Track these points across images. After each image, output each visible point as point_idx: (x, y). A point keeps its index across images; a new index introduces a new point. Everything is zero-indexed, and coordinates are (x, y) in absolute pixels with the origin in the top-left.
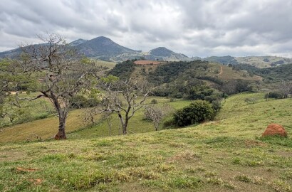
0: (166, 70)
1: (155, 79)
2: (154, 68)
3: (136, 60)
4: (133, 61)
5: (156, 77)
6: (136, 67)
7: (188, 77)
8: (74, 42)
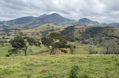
0: (91, 31)
1: (86, 36)
2: (84, 30)
3: (75, 26)
4: (73, 26)
5: (86, 35)
6: (75, 30)
7: (104, 35)
8: (42, 16)
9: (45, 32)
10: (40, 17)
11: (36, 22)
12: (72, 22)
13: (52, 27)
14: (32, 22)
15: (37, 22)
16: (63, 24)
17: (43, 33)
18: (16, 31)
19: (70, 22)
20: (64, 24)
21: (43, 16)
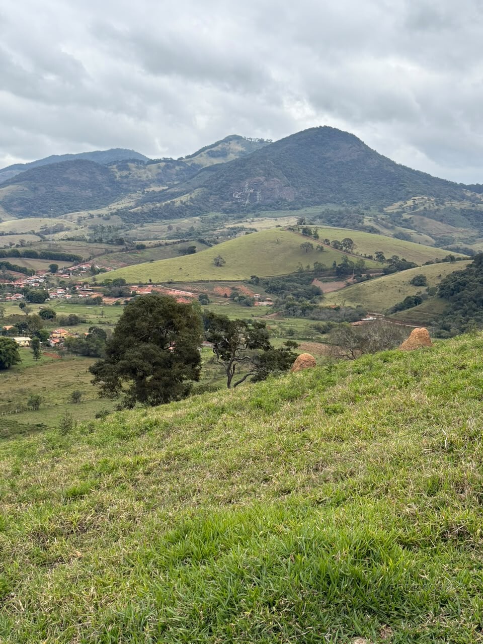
8: (209, 151)
9: (289, 279)
10: (197, 160)
11: (178, 201)
12: (466, 205)
13: (336, 245)
14: (138, 195)
15: (184, 198)
16: (396, 219)
17: (273, 288)
18: (54, 269)
19: (457, 205)
20: (407, 224)
21: (224, 154)
